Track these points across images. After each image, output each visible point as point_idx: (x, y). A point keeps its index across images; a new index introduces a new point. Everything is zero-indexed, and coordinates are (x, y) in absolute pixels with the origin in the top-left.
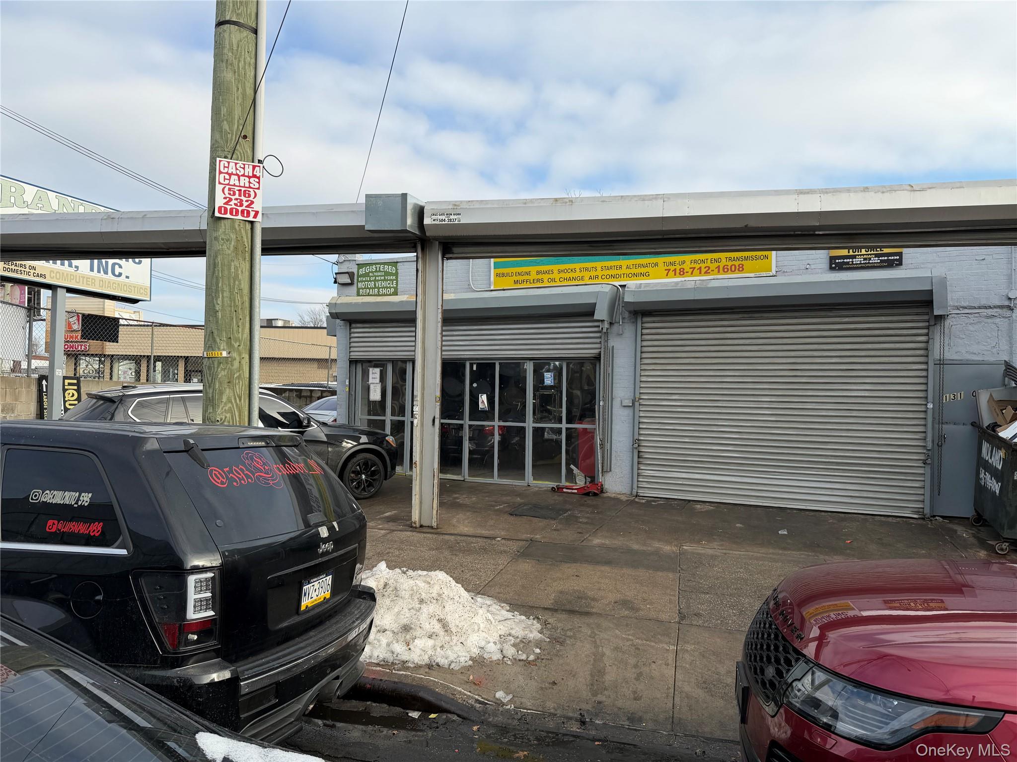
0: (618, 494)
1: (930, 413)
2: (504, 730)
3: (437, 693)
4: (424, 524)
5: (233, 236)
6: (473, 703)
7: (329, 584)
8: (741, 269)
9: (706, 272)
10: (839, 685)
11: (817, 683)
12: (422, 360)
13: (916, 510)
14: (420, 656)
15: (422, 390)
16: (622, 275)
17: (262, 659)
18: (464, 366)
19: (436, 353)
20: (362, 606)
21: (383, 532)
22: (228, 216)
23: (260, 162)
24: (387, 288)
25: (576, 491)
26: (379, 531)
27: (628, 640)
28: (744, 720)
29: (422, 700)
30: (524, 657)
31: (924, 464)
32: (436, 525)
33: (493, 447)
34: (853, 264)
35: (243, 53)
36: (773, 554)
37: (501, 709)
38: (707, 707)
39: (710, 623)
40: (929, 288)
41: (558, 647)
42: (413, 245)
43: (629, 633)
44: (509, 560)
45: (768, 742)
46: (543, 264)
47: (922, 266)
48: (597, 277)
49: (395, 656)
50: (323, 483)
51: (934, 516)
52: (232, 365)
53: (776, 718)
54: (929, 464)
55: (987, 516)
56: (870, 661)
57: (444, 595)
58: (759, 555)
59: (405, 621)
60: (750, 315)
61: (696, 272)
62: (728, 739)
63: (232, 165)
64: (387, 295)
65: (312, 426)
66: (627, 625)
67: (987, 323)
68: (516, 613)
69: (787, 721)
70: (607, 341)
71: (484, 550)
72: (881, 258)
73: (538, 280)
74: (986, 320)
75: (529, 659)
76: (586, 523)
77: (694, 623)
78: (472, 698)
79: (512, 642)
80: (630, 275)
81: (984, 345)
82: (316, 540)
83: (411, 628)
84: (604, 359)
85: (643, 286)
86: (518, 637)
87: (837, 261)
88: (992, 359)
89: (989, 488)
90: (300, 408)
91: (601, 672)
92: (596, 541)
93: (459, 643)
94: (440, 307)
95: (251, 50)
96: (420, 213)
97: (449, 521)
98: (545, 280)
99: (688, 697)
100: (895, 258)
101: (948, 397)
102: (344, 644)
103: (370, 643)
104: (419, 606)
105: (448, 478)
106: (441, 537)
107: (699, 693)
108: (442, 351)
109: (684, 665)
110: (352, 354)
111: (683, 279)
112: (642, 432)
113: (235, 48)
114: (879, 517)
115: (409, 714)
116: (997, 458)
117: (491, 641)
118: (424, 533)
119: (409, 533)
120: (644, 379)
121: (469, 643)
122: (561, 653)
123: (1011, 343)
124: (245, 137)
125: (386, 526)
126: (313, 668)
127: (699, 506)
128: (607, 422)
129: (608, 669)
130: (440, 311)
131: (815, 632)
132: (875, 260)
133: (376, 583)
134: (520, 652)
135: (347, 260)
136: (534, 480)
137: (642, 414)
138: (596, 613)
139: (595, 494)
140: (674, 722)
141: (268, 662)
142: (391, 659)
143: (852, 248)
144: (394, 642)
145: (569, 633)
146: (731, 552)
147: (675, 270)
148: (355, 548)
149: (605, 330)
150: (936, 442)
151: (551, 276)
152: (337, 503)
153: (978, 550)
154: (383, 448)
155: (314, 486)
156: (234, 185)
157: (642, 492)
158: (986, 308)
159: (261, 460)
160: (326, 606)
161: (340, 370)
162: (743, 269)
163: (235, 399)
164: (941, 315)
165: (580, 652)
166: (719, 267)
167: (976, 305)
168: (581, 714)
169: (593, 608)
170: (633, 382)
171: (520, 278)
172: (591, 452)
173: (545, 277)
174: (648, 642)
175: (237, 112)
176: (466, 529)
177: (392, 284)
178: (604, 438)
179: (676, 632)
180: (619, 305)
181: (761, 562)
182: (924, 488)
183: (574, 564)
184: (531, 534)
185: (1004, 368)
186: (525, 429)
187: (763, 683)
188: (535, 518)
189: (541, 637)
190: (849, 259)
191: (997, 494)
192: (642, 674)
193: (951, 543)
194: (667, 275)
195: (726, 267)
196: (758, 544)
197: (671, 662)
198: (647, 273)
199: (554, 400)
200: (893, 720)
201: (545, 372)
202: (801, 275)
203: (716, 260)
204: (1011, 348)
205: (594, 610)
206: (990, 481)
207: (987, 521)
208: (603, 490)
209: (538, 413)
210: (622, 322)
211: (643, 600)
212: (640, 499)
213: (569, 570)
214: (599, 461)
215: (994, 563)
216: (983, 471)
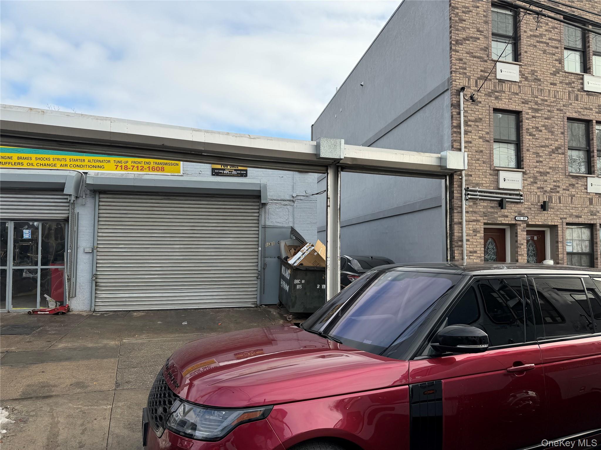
0: (81, 311)
1: (260, 252)
8: (162, 170)
9: (141, 170)
10: (198, 409)
11: (186, 410)
13: (253, 303)
16: (85, 166)
25: (48, 313)
27: (77, 408)
28: (145, 444)
31: (257, 278)
34: (223, 173)
36: (178, 337)
38: (129, 440)
39: (136, 386)
40: (259, 189)
41: (22, 425)
43: (79, 403)
46: (24, 153)
47: (256, 177)
48: (66, 165)
51: (262, 305)
53: (162, 437)
54: (259, 279)
55: (283, 303)
56: (215, 391)
58: (169, 339)
61: (135, 168)
66: (78, 399)
69: (169, 438)
70: (74, 209)
72: (237, 172)
73: (19, 164)
74: (283, 207)
76: (55, 334)
77: (125, 388)
80: (91, 167)
81: (283, 219)
84: (72, 221)
85: (99, 174)
87: (216, 171)
88: (286, 225)
89: (285, 288)
91: (56, 435)
92: (61, 345)
98: (25, 164)
99: (117, 436)
100: (244, 172)
101: (268, 244)
107: (125, 432)
109: (116, 416)
111: (127, 172)
112: (98, 269)
114: (235, 308)
116: (288, 273)
120: (100, 234)
122: (24, 429)
123: (293, 218)
127: (135, 314)
128: (73, 264)
129: (61, 431)
131: (188, 381)
132: (234, 172)
136: (13, 307)
137: (98, 258)
138: (55, 395)
139: (63, 313)
143: (223, 165)
145: (32, 413)
146: (153, 339)
147: (121, 166)
149: (72, 201)
150: (262, 267)
151: (30, 162)
153: (279, 320)
157: (97, 309)
158: (283, 200)
162: (164, 170)
164: (265, 203)
165: (40, 425)
166: (149, 167)
167: (279, 199)
169: (53, 392)
170: (93, 237)
171: (3, 160)
172: (61, 285)
173: (25, 162)
174: (92, 407)
178: (71, 274)
179: (113, 396)
180: (83, 185)
181: (170, 343)
182: (257, 291)
183: (41, 364)
184: (7, 347)
185: (291, 230)
186: (6, 270)
187: (156, 418)
188: (12, 335)
189: (8, 421)
190: (222, 171)
191: (288, 292)
192: (86, 429)
193: (268, 318)
194: (116, 169)
195: (153, 168)
196: (170, 332)
197: (108, 416)
198: (103, 166)
199: (32, 249)
200: (222, 423)
201: (23, 229)
202: (197, 177)
203: (148, 163)
204: (294, 220)
205: (54, 394)
206: (285, 285)
207: (284, 305)
208: (69, 310)
209: (17, 259)
210: (85, 197)
211: (91, 380)
212: (96, 313)
213: (37, 368)
214: (67, 291)
215: (285, 326)
216: (282, 280)
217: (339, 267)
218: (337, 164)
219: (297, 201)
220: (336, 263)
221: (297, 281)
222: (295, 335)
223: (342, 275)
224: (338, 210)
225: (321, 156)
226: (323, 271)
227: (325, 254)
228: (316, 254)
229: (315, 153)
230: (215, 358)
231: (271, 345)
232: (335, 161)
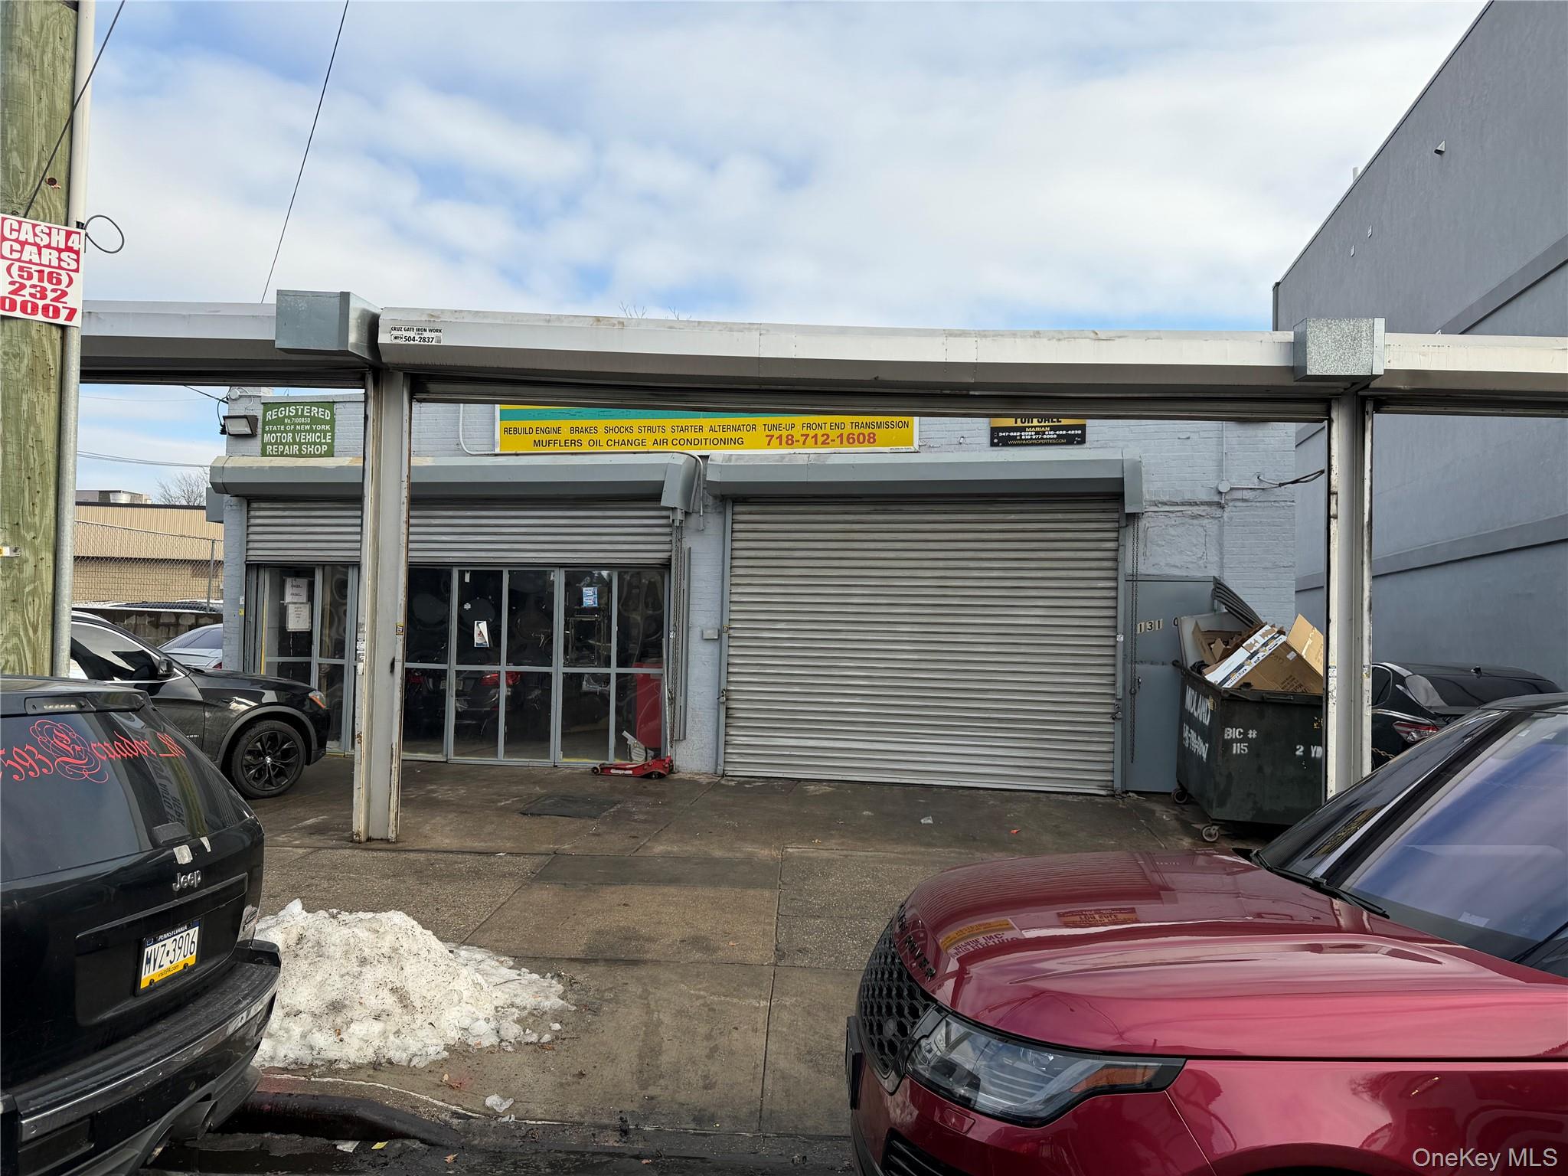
0: (696, 774)
1: (1120, 648)
2: (496, 1156)
3: (387, 1108)
4: (375, 836)
5: (27, 350)
6: (447, 1118)
7: (193, 942)
8: (872, 440)
9: (823, 443)
10: (982, 1039)
11: (953, 1038)
12: (373, 563)
13: (1103, 784)
14: (360, 1049)
15: (372, 615)
16: (704, 441)
17: (64, 1076)
18: (449, 575)
19: (399, 552)
20: (255, 976)
21: (301, 851)
22: (18, 313)
23: (79, 225)
24: (315, 444)
25: (631, 772)
26: (295, 850)
27: (699, 997)
28: (855, 1103)
29: (361, 1122)
30: (534, 1038)
31: (1113, 719)
32: (394, 836)
33: (497, 706)
34: (1021, 439)
35: (51, 40)
36: (913, 853)
37: (493, 1123)
38: (811, 1090)
39: (820, 962)
40: (1121, 476)
41: (589, 1018)
42: (359, 376)
43: (700, 986)
44: (516, 888)
45: (886, 1131)
46: (582, 418)
47: (1111, 444)
48: (665, 442)
49: (315, 1053)
50: (190, 774)
51: (1127, 792)
52: (21, 571)
53: (895, 1096)
54: (1119, 719)
55: (1192, 790)
56: (1023, 1001)
57: (402, 950)
58: (893, 855)
59: (334, 995)
60: (884, 507)
61: (810, 441)
62: (839, 1134)
63: (27, 227)
64: (315, 456)
65: (175, 675)
66: (698, 975)
67: (1192, 525)
68: (524, 970)
69: (913, 1100)
70: (680, 540)
71: (477, 874)
72: (1057, 432)
73: (573, 442)
74: (1191, 521)
75: (542, 1041)
76: (645, 821)
77: (798, 963)
78: (447, 1110)
79: (516, 1015)
80: (716, 442)
81: (1188, 555)
82: (172, 869)
83: (345, 1006)
84: (676, 568)
85: (733, 458)
86: (525, 1008)
87: (1001, 434)
88: (1198, 574)
89: (1195, 751)
90: (154, 645)
91: (655, 1051)
92: (659, 848)
93: (426, 1025)
94: (405, 479)
95: (65, 35)
96: (372, 324)
97: (418, 829)
98: (585, 443)
99: (784, 1077)
100: (1077, 432)
101: (1143, 626)
102: (221, 1039)
103: (271, 1036)
104: (359, 969)
105: (418, 758)
106: (404, 856)
107: (801, 1070)
108: (408, 550)
109: (780, 1029)
110: (251, 552)
111: (792, 451)
112: (732, 679)
113: (36, 29)
114: (1055, 795)
115: (338, 1147)
116: (1204, 709)
117: (480, 1017)
118: (373, 850)
119: (347, 852)
120: (735, 598)
121: (443, 1024)
122: (593, 1027)
123: (1221, 553)
124: (52, 181)
125: (307, 841)
126: (160, 1085)
127: (812, 787)
128: (679, 664)
129: (666, 1045)
130: (405, 485)
131: (953, 966)
132: (1050, 435)
133: (284, 935)
134: (528, 1031)
135: (246, 396)
136: (563, 757)
137: (732, 651)
138: (652, 961)
139: (661, 776)
140: (761, 1116)
141: (76, 1081)
142: (308, 1059)
143: (1021, 416)
144: (314, 1031)
145: (608, 995)
146: (854, 853)
147: (780, 437)
148: (242, 881)
149: (677, 523)
150: (1128, 688)
151: (594, 437)
152: (214, 807)
153: (1181, 837)
154: (304, 712)
155: (173, 779)
156: (30, 262)
157: (731, 770)
158: (1190, 504)
159: (67, 735)
160: (188, 978)
161: (231, 578)
162: (875, 440)
163: (26, 630)
164: (1135, 513)
165: (624, 1024)
166: (841, 436)
167: (1178, 500)
168: (621, 1119)
169: (647, 952)
170: (720, 603)
171: (544, 437)
172: (656, 711)
173: (585, 438)
174: (728, 999)
175: (38, 139)
176: (447, 841)
177: (325, 438)
178: (675, 688)
179: (771, 979)
180: (698, 485)
181: (895, 867)
182: (1113, 752)
183: (622, 887)
184: (555, 843)
185: (1213, 587)
186: (551, 676)
187: (881, 1045)
188: (564, 818)
189: (563, 1004)
190: (1017, 432)
191: (1204, 760)
192: (718, 1049)
193: (1148, 828)
194: (769, 444)
195: (851, 436)
196: (892, 840)
197: (761, 1026)
198: (740, 440)
199: (599, 630)
200: (1047, 1083)
201: (583, 586)
202: (952, 452)
203: (838, 426)
204: (1222, 559)
205: (649, 956)
206: (1195, 741)
207: (1192, 797)
208: (673, 768)
209: (572, 651)
210: (703, 512)
211: (724, 935)
212: (728, 780)
213: (614, 896)
214: (668, 725)
215: (1200, 854)
216: (1187, 728)
217: (1368, 696)
218: (1360, 393)
219: (1231, 504)
220: (1359, 686)
221: (1232, 733)
222: (1228, 879)
223: (1376, 719)
224: (1366, 529)
225: (1309, 373)
226: (1316, 706)
227: (1322, 658)
228: (1291, 656)
229: (1292, 365)
230: (1011, 917)
231: (1160, 901)
232: (1353, 384)
